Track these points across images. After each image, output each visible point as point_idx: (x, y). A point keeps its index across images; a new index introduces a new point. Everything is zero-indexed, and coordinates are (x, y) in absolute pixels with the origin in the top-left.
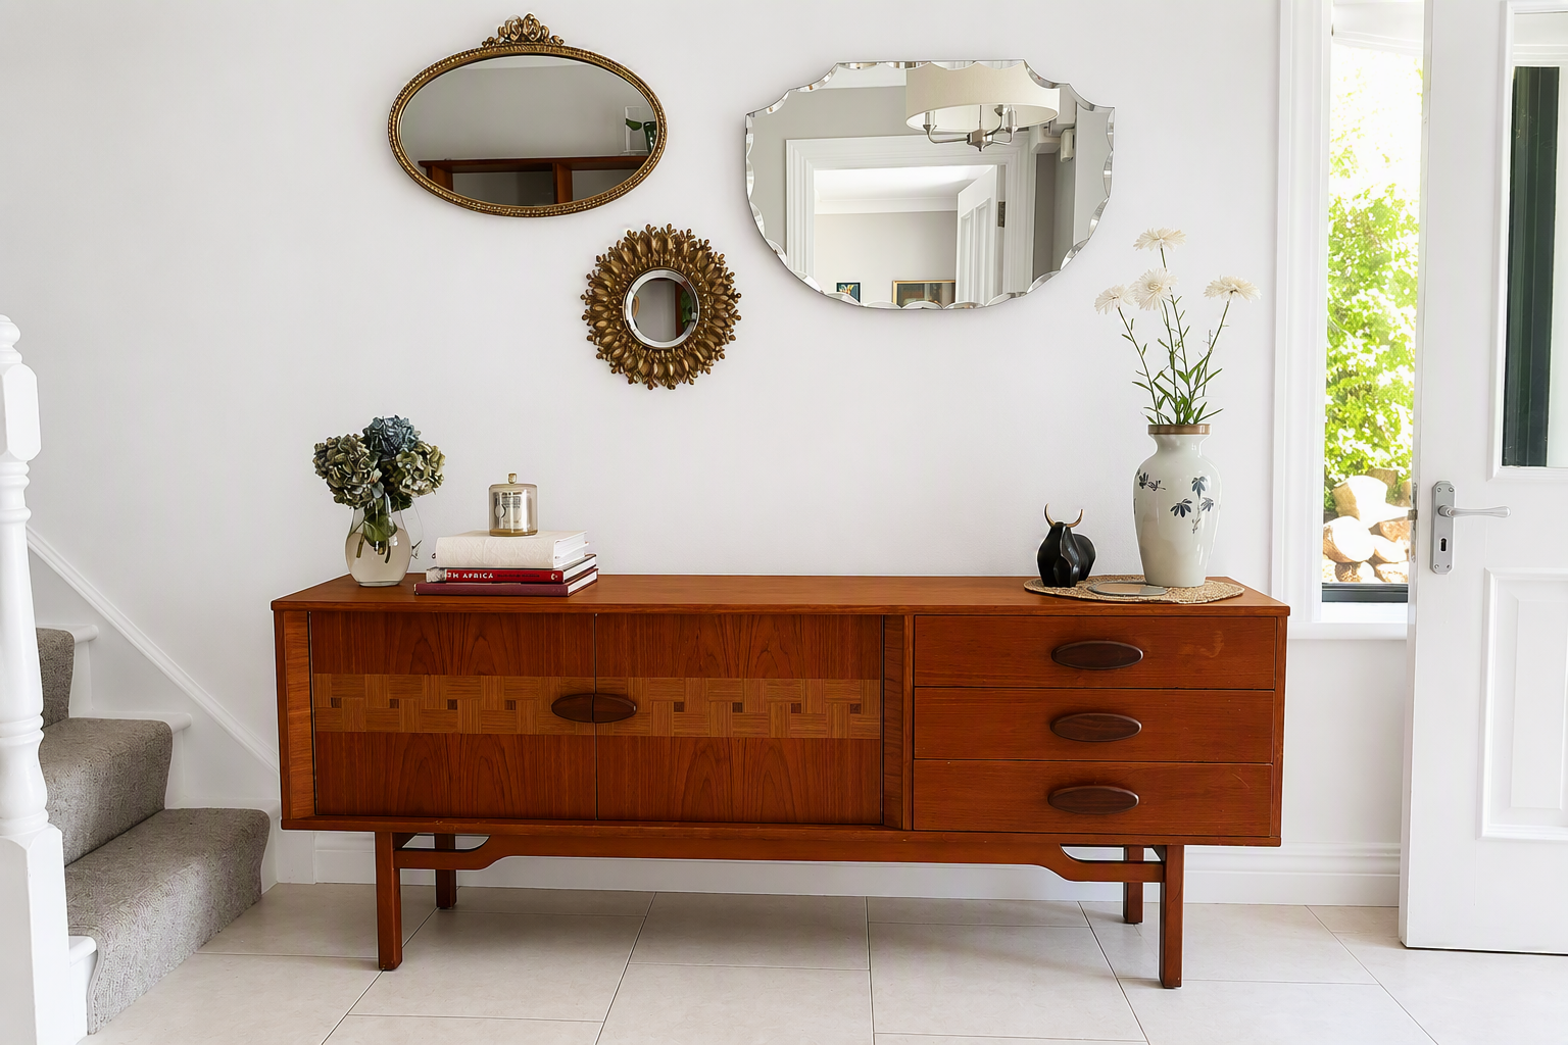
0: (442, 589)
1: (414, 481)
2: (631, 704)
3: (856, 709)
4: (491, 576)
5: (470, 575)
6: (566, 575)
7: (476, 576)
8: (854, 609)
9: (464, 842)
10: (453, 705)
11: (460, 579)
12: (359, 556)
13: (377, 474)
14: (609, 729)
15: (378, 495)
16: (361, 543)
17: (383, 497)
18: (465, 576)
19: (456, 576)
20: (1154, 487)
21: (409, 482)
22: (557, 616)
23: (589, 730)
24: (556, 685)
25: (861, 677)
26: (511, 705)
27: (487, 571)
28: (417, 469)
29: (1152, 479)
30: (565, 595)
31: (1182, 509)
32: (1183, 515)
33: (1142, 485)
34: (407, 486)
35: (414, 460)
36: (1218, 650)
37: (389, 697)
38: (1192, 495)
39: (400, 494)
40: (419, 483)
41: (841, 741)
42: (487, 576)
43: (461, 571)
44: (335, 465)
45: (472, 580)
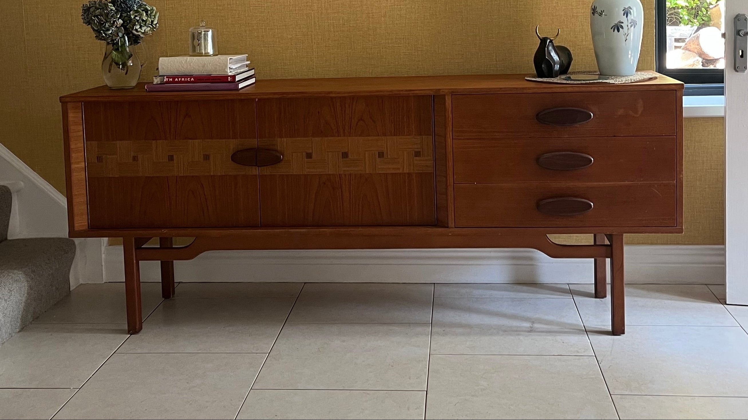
0: (161, 88)
1: (141, 27)
2: (278, 155)
3: (417, 154)
4: (192, 79)
5: (180, 79)
6: (238, 78)
7: (183, 79)
8: (415, 92)
9: (179, 243)
10: (171, 158)
11: (174, 82)
12: (109, 72)
13: (121, 21)
14: (267, 171)
15: (120, 35)
16: (111, 65)
17: (123, 37)
18: (176, 80)
19: (171, 80)
20: (601, 14)
21: (138, 27)
22: (233, 101)
23: (255, 171)
24: (233, 144)
25: (421, 135)
26: (207, 157)
27: (191, 76)
28: (143, 20)
29: (599, 10)
30: (238, 90)
31: (618, 27)
32: (618, 31)
33: (593, 13)
34: (136, 30)
35: (142, 15)
36: (640, 113)
37: (132, 154)
38: (623, 19)
39: (134, 34)
40: (144, 28)
41: (409, 174)
42: (190, 79)
43: (174, 77)
44: (97, 16)
45: (181, 82)
